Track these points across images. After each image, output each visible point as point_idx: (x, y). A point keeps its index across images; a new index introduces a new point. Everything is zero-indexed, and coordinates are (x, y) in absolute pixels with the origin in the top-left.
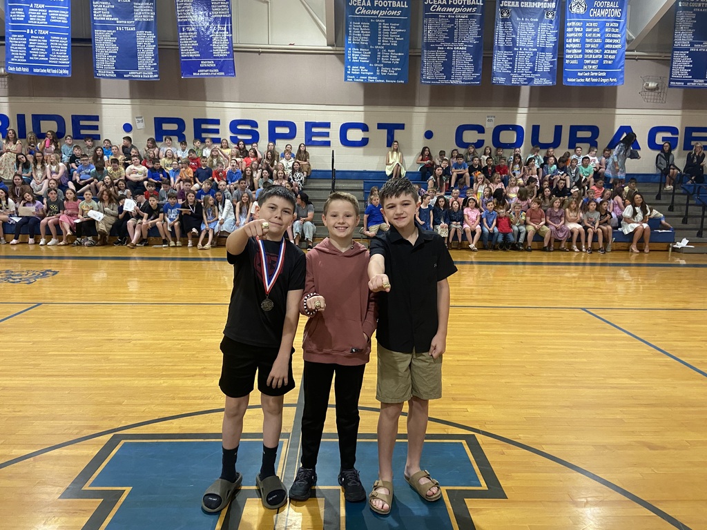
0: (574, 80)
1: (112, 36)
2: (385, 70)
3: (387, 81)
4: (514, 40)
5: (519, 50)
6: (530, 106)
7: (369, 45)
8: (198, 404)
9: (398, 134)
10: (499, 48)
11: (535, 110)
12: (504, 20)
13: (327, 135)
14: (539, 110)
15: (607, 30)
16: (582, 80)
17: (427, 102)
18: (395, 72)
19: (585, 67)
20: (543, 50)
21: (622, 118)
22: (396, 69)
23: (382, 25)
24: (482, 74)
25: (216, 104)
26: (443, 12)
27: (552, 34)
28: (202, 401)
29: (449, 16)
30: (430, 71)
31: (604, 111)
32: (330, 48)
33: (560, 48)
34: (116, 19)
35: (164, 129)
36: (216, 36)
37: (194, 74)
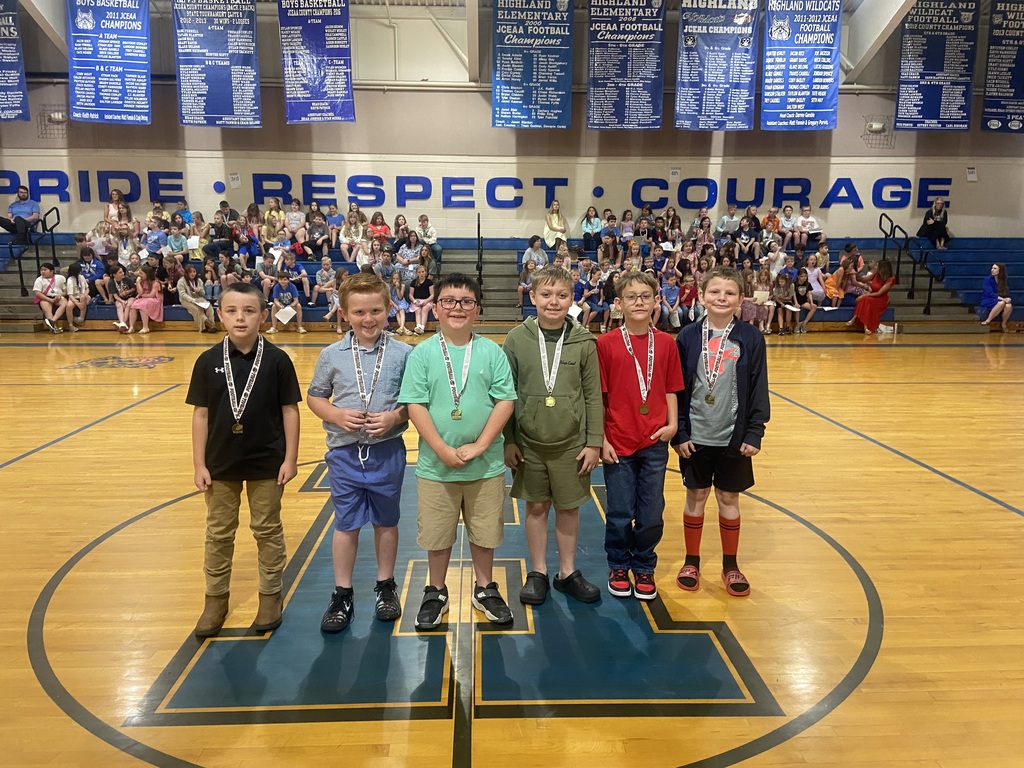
0: (775, 123)
1: (200, 72)
2: (542, 113)
3: (545, 126)
4: (701, 75)
5: (707, 87)
6: (725, 154)
7: (522, 82)
9: (559, 190)
10: (683, 85)
11: (731, 160)
12: (689, 49)
13: (470, 193)
14: (736, 160)
15: (816, 60)
16: (786, 123)
17: (596, 150)
18: (555, 115)
19: (789, 107)
20: (737, 86)
21: (839, 168)
22: (556, 112)
23: (538, 57)
24: (663, 117)
25: (330, 156)
26: (614, 40)
27: (749, 65)
29: (621, 45)
30: (598, 110)
31: (817, 159)
32: (473, 84)
33: (758, 84)
34: (204, 51)
35: (265, 188)
36: (331, 71)
37: (303, 119)
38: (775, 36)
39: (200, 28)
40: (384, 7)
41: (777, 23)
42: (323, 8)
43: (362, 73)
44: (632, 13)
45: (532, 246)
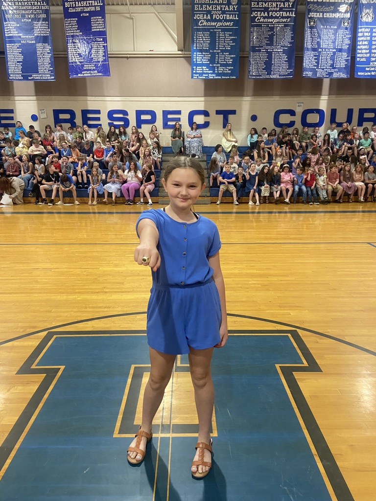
0: (363, 74)
1: (18, 48)
2: (221, 69)
3: (223, 77)
4: (319, 43)
5: (322, 51)
6: (330, 94)
7: (209, 50)
8: (103, 311)
9: (231, 117)
10: (308, 49)
11: (333, 97)
12: (311, 28)
13: (179, 119)
14: (336, 97)
16: (369, 74)
17: (251, 92)
18: (229, 70)
19: (371, 63)
20: (340, 50)
22: (230, 68)
23: (219, 34)
24: (295, 70)
25: (97, 99)
26: (265, 22)
27: (347, 38)
28: (106, 309)
29: (270, 26)
30: (255, 69)
32: (180, 52)
33: (353, 49)
34: (21, 35)
35: (60, 118)
36: (95, 45)
37: (79, 75)
38: (364, 19)
39: (17, 21)
40: (127, 6)
41: (365, 11)
42: (90, 6)
43: (114, 47)
44: (277, 5)
45: (217, 151)
